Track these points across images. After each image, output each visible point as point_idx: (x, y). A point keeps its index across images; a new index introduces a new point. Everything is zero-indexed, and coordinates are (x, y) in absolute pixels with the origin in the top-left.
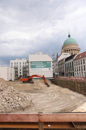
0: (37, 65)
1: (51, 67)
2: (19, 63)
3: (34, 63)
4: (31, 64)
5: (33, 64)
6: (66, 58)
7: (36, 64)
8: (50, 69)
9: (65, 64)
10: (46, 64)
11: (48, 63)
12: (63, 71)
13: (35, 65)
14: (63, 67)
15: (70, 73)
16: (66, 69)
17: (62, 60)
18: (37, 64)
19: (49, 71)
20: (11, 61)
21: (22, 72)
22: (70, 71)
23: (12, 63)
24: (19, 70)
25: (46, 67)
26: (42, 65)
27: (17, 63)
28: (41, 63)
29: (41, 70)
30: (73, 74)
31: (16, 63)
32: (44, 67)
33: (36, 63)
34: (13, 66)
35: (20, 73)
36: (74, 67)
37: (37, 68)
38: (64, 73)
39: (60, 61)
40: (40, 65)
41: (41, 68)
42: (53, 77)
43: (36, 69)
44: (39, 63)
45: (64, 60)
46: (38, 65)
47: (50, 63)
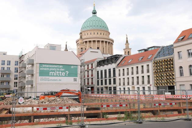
0: (52, 71)
1: (78, 75)
4: (40, 67)
5: (45, 69)
7: (51, 68)
9: (98, 72)
10: (69, 70)
11: (72, 67)
12: (90, 84)
13: (49, 71)
14: (92, 75)
16: (98, 81)
17: (92, 62)
18: (53, 69)
19: (73, 82)
22: (108, 85)
25: (69, 75)
26: (62, 72)
28: (60, 67)
29: (60, 80)
30: (115, 90)
31: (6, 63)
32: (65, 76)
33: (50, 66)
36: (117, 78)
37: (51, 76)
38: (92, 88)
40: (57, 71)
41: (60, 76)
43: (51, 78)
44: (56, 66)
45: (96, 63)
46: (54, 71)
47: (77, 68)
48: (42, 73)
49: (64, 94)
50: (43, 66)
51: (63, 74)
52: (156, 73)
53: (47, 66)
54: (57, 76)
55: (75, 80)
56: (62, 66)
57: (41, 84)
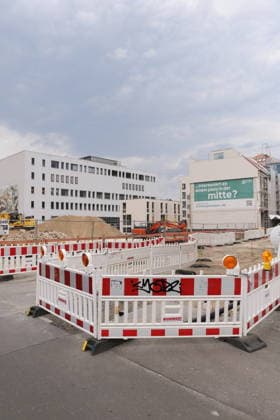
1: (255, 195)
3: (203, 186)
4: (195, 189)
5: (202, 190)
7: (210, 187)
8: (250, 204)
10: (239, 187)
11: (244, 182)
13: (207, 193)
19: (246, 207)
25: (239, 196)
26: (227, 192)
28: (223, 184)
29: (224, 205)
32: (232, 198)
33: (209, 185)
37: (210, 200)
40: (219, 191)
41: (223, 199)
43: (210, 203)
44: (217, 184)
46: (215, 192)
47: (252, 184)
50: (200, 186)
51: (229, 195)
53: (205, 186)
54: (219, 199)
56: (226, 184)
57: (196, 212)
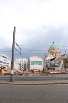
2: (21, 61)
6: (50, 59)
11: (40, 62)
14: (49, 64)
15: (53, 68)
16: (51, 66)
17: (49, 60)
20: (16, 60)
21: (23, 67)
23: (17, 61)
24: (21, 65)
27: (20, 61)
30: (55, 69)
34: (18, 63)
35: (22, 67)
36: (55, 65)
38: (49, 68)
39: (47, 61)
42: (43, 70)
45: (50, 60)
48: (32, 64)
49: (34, 70)
51: (38, 64)
52: (64, 63)
53: (33, 62)
54: (36, 65)
55: (41, 66)
